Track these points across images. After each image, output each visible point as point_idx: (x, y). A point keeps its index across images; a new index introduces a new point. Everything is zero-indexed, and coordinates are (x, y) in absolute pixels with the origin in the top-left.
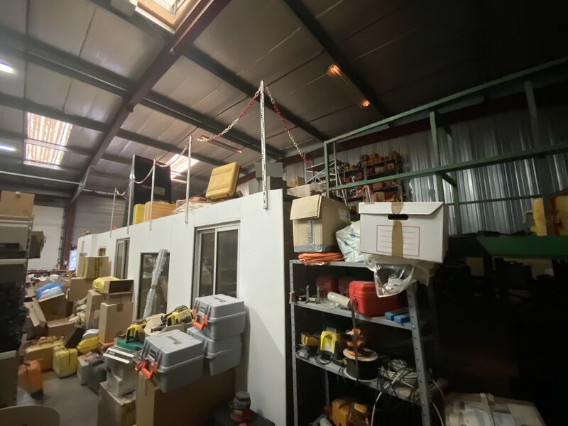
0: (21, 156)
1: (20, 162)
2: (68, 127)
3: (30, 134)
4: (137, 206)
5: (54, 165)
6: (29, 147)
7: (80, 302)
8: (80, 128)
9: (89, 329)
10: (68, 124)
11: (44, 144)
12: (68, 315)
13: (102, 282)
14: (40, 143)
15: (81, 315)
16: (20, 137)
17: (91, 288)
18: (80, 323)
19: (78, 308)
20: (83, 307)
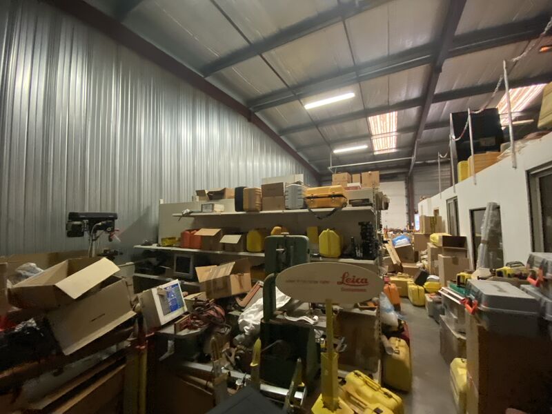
0: (371, 150)
1: (372, 154)
2: (394, 114)
3: (373, 133)
4: (460, 164)
5: (392, 149)
6: (374, 141)
7: (423, 252)
8: (403, 111)
9: (432, 274)
10: (394, 113)
11: (383, 136)
12: (416, 261)
13: (436, 237)
14: (380, 136)
15: (424, 263)
16: (368, 137)
17: (429, 241)
18: (424, 268)
19: (422, 257)
20: (425, 257)
